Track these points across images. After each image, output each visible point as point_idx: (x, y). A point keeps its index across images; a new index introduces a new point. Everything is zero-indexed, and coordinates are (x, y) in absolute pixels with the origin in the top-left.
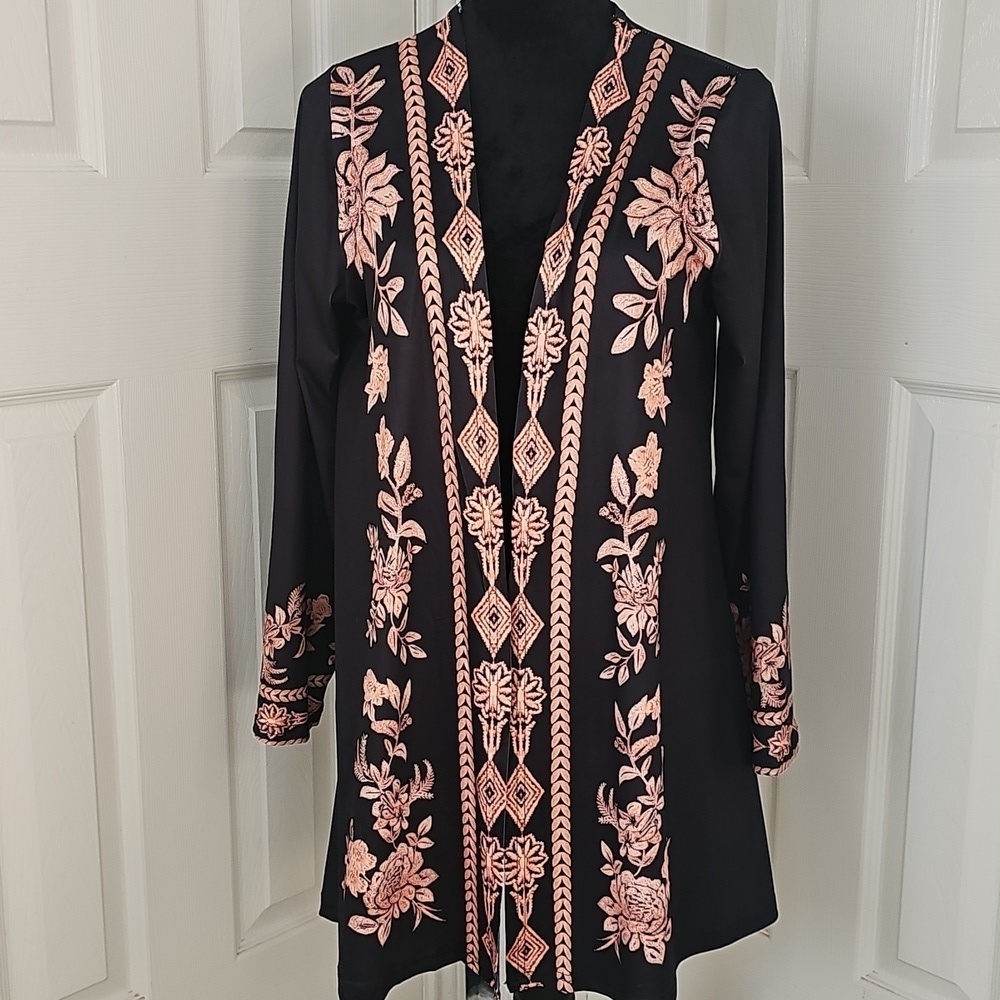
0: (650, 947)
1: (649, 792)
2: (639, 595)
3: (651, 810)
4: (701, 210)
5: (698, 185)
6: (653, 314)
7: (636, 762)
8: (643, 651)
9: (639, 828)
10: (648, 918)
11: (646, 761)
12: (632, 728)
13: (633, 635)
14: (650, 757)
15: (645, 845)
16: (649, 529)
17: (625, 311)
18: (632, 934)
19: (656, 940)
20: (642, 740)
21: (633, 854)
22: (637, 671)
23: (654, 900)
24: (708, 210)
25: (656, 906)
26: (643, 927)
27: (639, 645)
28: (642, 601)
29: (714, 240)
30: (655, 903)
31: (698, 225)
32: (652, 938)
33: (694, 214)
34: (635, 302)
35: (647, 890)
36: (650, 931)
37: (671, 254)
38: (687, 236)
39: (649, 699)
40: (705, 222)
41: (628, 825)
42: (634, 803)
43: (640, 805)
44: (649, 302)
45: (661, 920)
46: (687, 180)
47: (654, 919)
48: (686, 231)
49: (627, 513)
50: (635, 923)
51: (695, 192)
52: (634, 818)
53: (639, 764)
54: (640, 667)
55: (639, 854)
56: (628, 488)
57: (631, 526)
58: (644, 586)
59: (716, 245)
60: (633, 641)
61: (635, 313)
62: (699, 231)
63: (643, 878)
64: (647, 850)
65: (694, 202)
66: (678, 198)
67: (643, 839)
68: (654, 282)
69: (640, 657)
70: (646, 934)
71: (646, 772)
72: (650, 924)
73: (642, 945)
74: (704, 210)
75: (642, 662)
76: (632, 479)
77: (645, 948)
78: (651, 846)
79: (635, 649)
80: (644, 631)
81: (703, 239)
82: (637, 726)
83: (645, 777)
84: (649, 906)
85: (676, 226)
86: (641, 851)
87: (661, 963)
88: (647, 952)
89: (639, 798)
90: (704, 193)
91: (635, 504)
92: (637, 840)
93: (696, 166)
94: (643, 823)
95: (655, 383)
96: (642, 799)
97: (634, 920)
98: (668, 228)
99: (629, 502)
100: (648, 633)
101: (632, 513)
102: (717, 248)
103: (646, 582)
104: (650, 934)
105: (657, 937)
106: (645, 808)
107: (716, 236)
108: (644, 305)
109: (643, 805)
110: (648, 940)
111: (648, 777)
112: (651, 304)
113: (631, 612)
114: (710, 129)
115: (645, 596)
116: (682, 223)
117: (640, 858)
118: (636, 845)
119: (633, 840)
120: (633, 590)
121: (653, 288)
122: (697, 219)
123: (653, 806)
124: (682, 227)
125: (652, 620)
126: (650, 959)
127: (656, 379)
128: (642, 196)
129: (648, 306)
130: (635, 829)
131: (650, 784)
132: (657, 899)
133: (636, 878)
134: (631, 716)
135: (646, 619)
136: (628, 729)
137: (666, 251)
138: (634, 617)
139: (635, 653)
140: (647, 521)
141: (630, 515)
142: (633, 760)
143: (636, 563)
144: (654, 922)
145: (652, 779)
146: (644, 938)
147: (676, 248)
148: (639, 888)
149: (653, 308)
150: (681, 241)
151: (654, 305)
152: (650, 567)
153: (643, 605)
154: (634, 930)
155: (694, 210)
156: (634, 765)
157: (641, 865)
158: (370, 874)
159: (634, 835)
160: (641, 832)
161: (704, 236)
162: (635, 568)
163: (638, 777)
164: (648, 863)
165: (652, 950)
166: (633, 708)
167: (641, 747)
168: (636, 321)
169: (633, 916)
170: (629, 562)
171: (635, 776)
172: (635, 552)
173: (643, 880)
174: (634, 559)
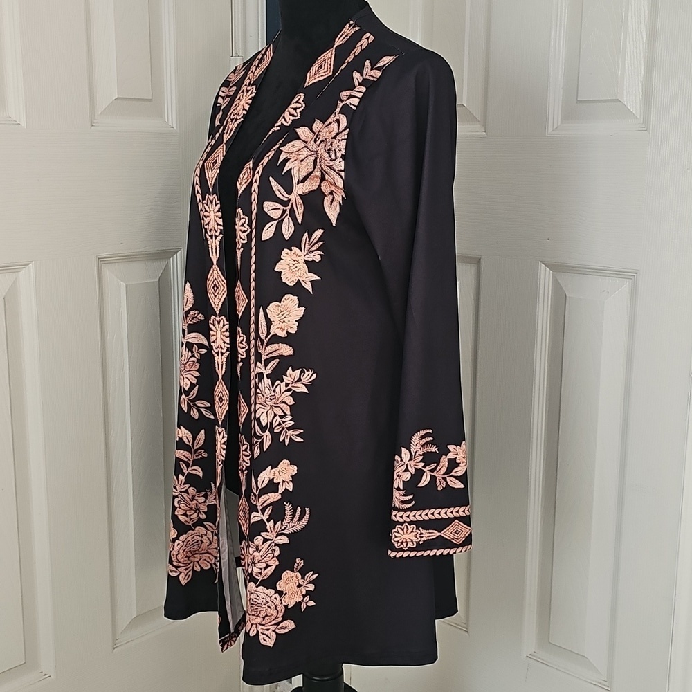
0: (263, 634)
1: (269, 530)
2: (269, 400)
3: (270, 542)
4: (335, 150)
5: (338, 134)
6: (288, 216)
7: (261, 510)
8: (269, 437)
9: (261, 553)
10: (263, 614)
11: (268, 509)
12: (260, 487)
13: (264, 425)
14: (271, 507)
15: (264, 565)
16: (280, 357)
17: (268, 213)
18: (252, 625)
19: (268, 630)
20: (266, 495)
21: (256, 570)
22: (265, 450)
23: (268, 602)
24: (340, 150)
25: (269, 607)
26: (259, 620)
27: (267, 433)
28: (271, 403)
29: (341, 171)
30: (268, 604)
31: (331, 160)
32: (265, 628)
33: (329, 153)
34: (274, 207)
35: (263, 595)
36: (263, 623)
37: (301, 178)
38: (318, 167)
39: (272, 469)
40: (336, 158)
41: (254, 551)
42: (258, 537)
43: (262, 539)
44: (285, 208)
45: (273, 618)
46: (327, 129)
47: (267, 615)
48: (318, 164)
49: (265, 345)
50: (255, 617)
51: (334, 137)
52: (258, 547)
53: (263, 511)
54: (267, 447)
55: (260, 571)
56: (266, 329)
57: (266, 354)
58: (273, 394)
59: (343, 174)
60: (263, 429)
61: (275, 214)
62: (331, 164)
63: (261, 587)
64: (265, 569)
65: (331, 145)
66: (315, 141)
67: (263, 561)
68: (287, 196)
69: (268, 440)
70: (261, 625)
71: (267, 517)
72: (264, 618)
73: (258, 632)
74: (337, 150)
75: (269, 443)
76: (269, 323)
77: (260, 634)
78: (268, 566)
79: (265, 435)
80: (271, 423)
81: (334, 170)
82: (263, 486)
83: (267, 520)
84: (264, 606)
85: (311, 160)
86: (261, 569)
87: (271, 646)
88: (261, 636)
89: (262, 534)
90: (340, 139)
91: (269, 340)
92: (259, 561)
93: (338, 121)
94: (263, 550)
95: (294, 263)
96: (264, 534)
97: (254, 615)
98: (302, 161)
99: (266, 338)
100: (274, 425)
101: (267, 345)
102: (343, 177)
103: (274, 391)
104: (263, 625)
105: (268, 627)
106: (265, 540)
107: (343, 168)
108: (282, 210)
109: (264, 538)
110: (262, 629)
111: (268, 520)
112: (286, 210)
113: (264, 410)
114: (360, 95)
115: (273, 401)
116: (316, 158)
117: (260, 573)
118: (258, 565)
119: (257, 561)
120: (265, 396)
121: (286, 199)
122: (330, 156)
123: (271, 540)
124: (315, 161)
125: (277, 417)
126: (263, 642)
127: (294, 260)
128: (299, 139)
129: (284, 211)
130: (258, 554)
131: (270, 525)
132: (271, 603)
133: (257, 587)
134: (260, 479)
135: (273, 415)
136: (257, 487)
137: (296, 176)
138: (265, 414)
139: (265, 437)
140: (278, 352)
141: (266, 346)
142: (259, 508)
143: (268, 378)
144: (267, 618)
145: (272, 521)
146: (260, 627)
147: (305, 174)
148: (257, 593)
149: (288, 212)
150: (311, 170)
151: (288, 211)
152: (278, 382)
153: (271, 406)
154: (253, 622)
155: (329, 150)
156: (260, 512)
157: (261, 578)
158: (174, 540)
159: (257, 558)
160: (262, 556)
161: (335, 168)
162: (267, 382)
163: (262, 520)
164: (265, 578)
165: (264, 636)
166: (261, 474)
167: (265, 499)
168: (276, 220)
169: (253, 613)
170: (263, 378)
171: (260, 519)
172: (268, 371)
173: (261, 588)
174: (267, 375)
